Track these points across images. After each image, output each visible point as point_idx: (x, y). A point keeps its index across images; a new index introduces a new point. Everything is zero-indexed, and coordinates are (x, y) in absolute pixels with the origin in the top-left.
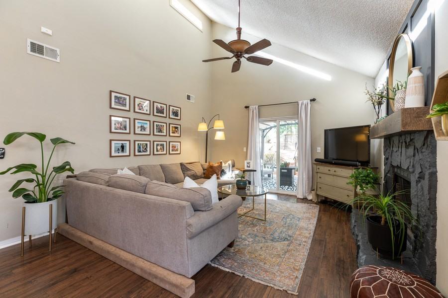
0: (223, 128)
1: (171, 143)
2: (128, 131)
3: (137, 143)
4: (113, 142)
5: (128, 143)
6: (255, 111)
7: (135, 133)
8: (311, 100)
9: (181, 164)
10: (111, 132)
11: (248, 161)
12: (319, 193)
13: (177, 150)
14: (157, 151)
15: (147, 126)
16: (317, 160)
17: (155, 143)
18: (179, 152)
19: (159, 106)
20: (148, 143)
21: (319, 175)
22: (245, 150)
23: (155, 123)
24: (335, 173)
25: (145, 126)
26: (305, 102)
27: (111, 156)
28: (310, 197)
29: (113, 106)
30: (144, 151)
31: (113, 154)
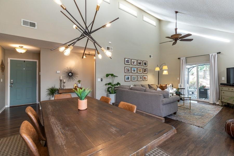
0: (167, 69)
1: (144, 76)
2: (130, 72)
3: (132, 76)
4: (126, 76)
5: (130, 76)
6: (184, 60)
7: (132, 73)
8: (217, 53)
9: (149, 85)
10: (125, 73)
11: (180, 84)
12: (222, 101)
13: (146, 79)
14: (139, 79)
15: (136, 70)
16: (221, 84)
17: (138, 76)
18: (147, 80)
19: (139, 61)
20: (136, 76)
21: (223, 91)
22: (178, 79)
23: (138, 68)
24: (232, 90)
25: (135, 70)
26: (213, 54)
27: (125, 81)
28: (218, 103)
29: (126, 63)
30: (135, 79)
31: (126, 80)
